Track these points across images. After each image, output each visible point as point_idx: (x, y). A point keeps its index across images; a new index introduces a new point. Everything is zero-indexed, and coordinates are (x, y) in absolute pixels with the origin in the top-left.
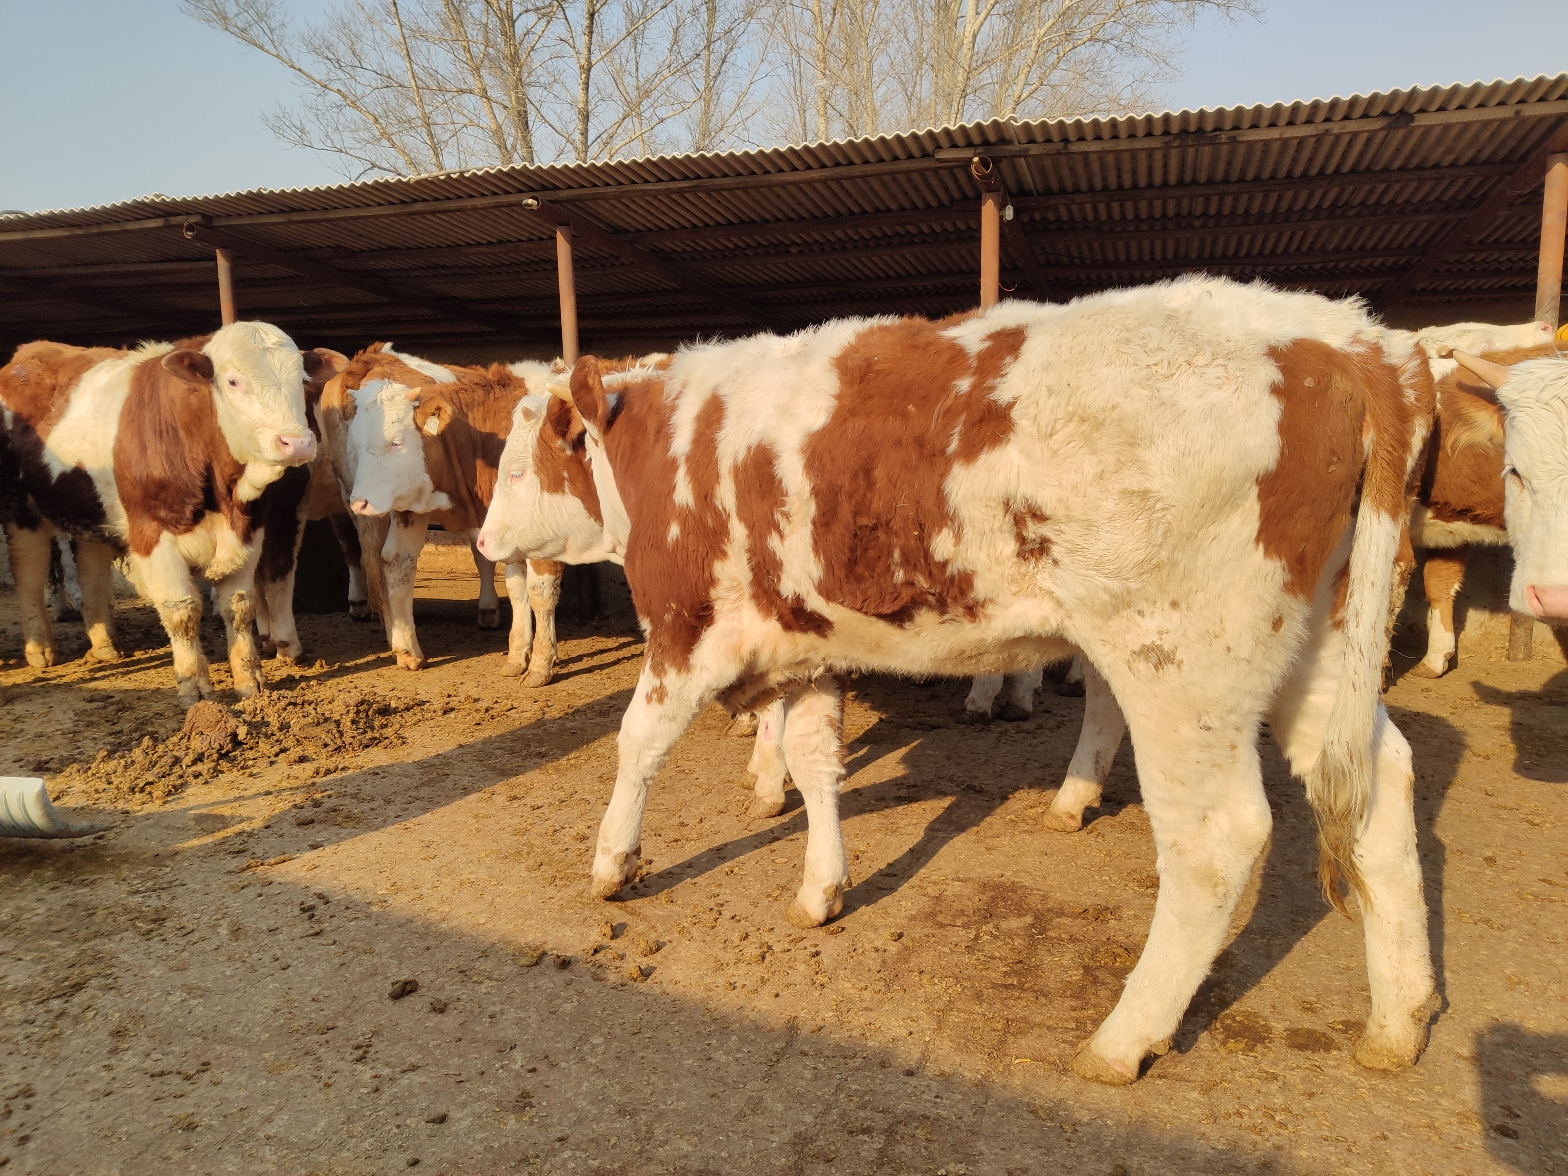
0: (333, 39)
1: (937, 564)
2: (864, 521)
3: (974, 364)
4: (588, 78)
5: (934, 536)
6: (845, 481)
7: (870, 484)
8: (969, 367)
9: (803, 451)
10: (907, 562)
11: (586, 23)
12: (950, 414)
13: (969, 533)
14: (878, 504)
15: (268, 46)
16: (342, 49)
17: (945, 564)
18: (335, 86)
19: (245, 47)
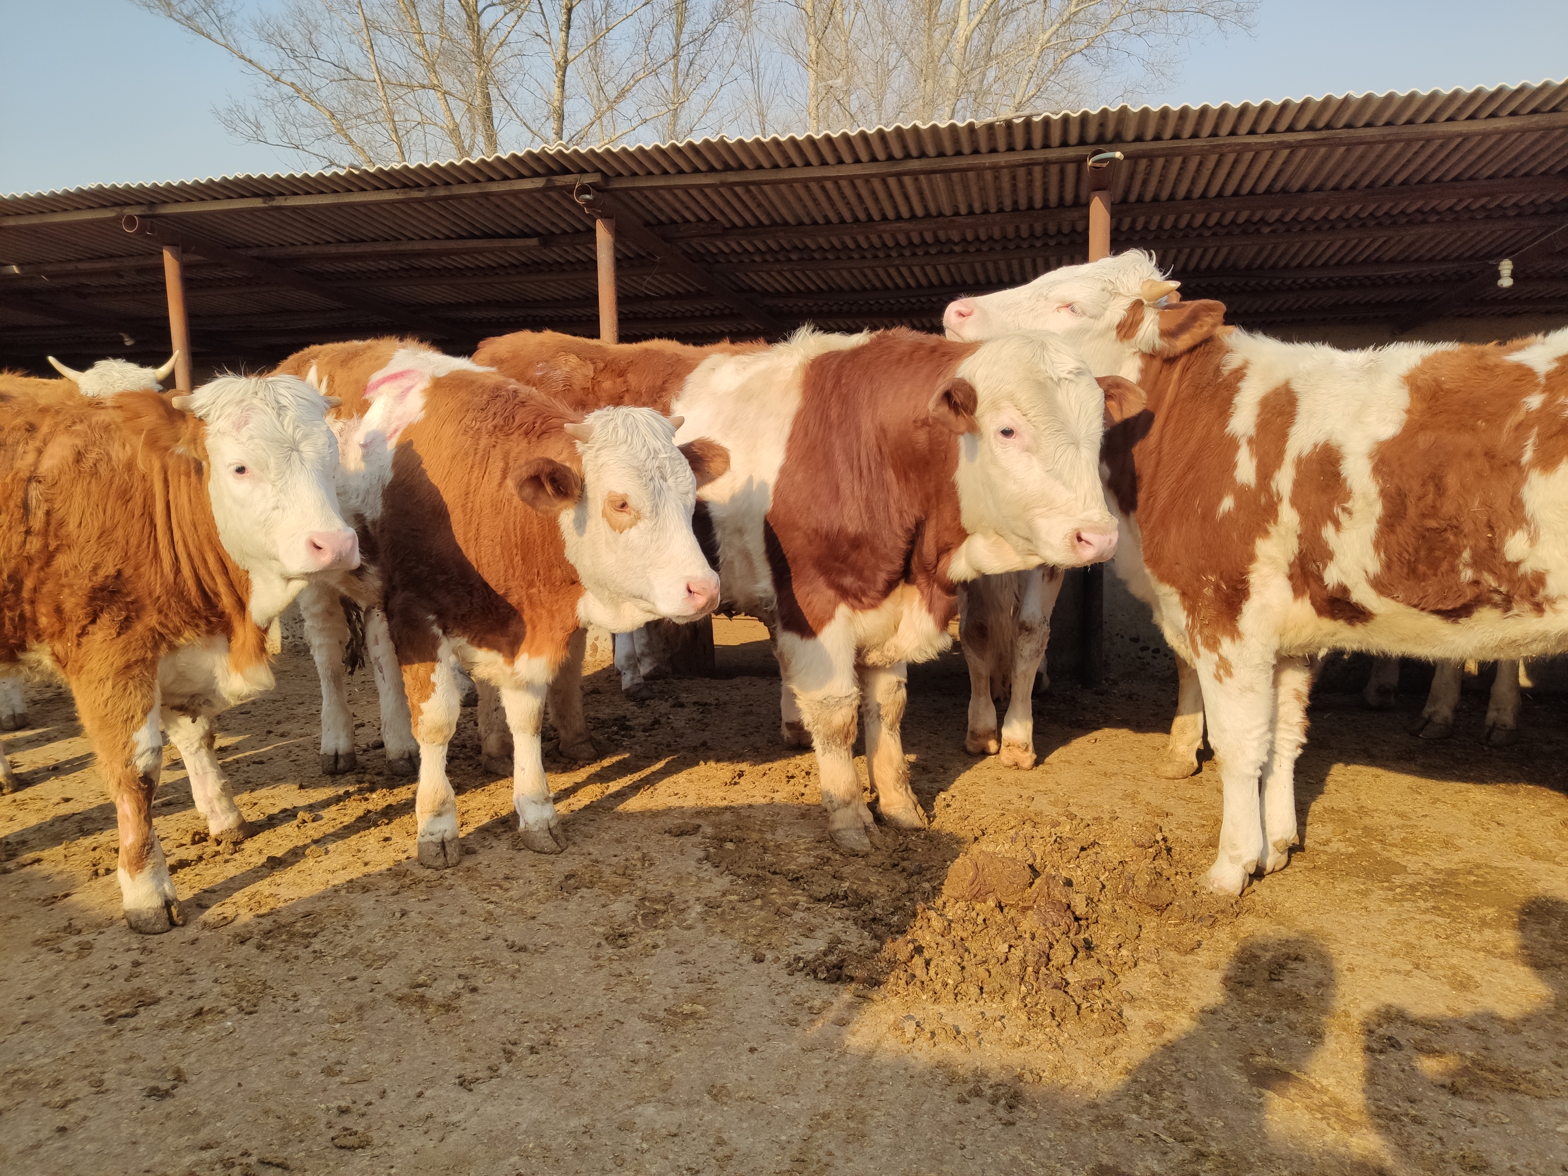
0: (288, 27)
1: (1507, 564)
2: (1432, 523)
3: (1542, 381)
4: (564, 75)
5: (1508, 537)
6: (1415, 486)
7: (1440, 490)
8: (1537, 385)
9: (1371, 457)
10: (1477, 563)
11: (565, 17)
12: (1522, 428)
13: (1545, 535)
14: (1448, 508)
15: (216, 35)
16: (297, 38)
17: (1517, 564)
18: (288, 77)
19: (191, 36)
